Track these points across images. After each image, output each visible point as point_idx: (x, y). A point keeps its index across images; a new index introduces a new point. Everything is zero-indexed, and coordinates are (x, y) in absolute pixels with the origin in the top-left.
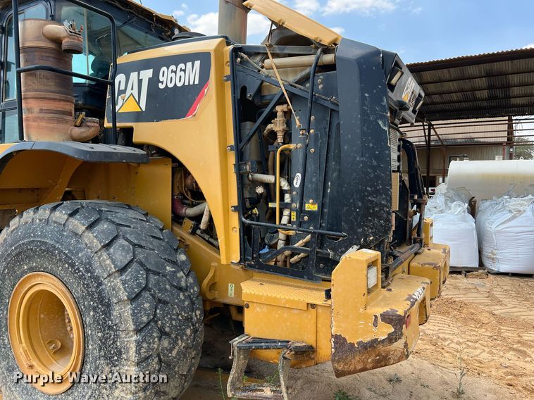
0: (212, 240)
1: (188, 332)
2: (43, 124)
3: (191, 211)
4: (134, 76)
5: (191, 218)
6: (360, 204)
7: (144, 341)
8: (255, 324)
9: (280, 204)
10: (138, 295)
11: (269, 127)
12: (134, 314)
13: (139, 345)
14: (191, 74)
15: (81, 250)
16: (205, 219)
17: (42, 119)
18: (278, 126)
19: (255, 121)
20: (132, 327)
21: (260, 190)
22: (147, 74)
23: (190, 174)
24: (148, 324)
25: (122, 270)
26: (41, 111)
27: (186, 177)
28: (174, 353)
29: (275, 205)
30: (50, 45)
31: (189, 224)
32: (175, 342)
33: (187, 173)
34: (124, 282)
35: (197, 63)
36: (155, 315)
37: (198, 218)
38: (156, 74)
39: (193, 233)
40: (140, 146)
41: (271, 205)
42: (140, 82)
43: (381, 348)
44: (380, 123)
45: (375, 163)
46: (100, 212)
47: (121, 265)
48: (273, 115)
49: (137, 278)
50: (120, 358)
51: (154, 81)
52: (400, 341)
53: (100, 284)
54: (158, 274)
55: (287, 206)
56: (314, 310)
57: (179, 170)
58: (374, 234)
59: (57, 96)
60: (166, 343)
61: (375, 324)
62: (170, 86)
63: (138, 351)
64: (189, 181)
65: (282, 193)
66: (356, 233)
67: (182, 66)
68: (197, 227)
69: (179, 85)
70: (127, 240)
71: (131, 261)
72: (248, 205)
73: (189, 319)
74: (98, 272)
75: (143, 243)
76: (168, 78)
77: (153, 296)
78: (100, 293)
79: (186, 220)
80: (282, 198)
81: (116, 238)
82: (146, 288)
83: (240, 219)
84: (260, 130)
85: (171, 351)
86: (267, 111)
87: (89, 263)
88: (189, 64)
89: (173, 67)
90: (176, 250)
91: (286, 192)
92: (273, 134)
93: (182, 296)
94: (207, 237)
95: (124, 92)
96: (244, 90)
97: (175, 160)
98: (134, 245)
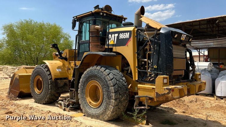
0: (131, 76)
1: (125, 95)
2: (94, 48)
3: (126, 69)
4: (113, 35)
5: (126, 70)
6: (165, 66)
7: (116, 95)
8: (141, 94)
9: (148, 66)
10: (115, 85)
11: (146, 47)
12: (114, 89)
13: (115, 95)
14: (127, 35)
15: (103, 75)
16: (130, 70)
17: (94, 47)
18: (148, 47)
19: (142, 46)
20: (114, 91)
21: (143, 63)
22: (116, 35)
23: (126, 59)
24: (117, 91)
25: (112, 80)
26: (94, 45)
27: (125, 60)
28: (122, 99)
29: (147, 66)
30: (96, 31)
31: (126, 72)
32: (122, 97)
33: (125, 59)
34: (112, 82)
35: (129, 33)
36: (118, 90)
37: (128, 70)
38: (119, 35)
39: (127, 74)
40: (114, 52)
41: (146, 66)
42: (115, 37)
43: (166, 95)
44: (170, 47)
45: (169, 56)
46: (106, 67)
47: (111, 78)
48: (146, 45)
49: (115, 81)
50: (111, 98)
51: (118, 37)
52: (170, 94)
53: (107, 82)
54: (119, 81)
55: (150, 67)
56: (154, 89)
57: (124, 58)
58: (168, 73)
59: (96, 42)
60: (120, 96)
61: (165, 90)
62: (122, 38)
63: (115, 97)
64: (126, 61)
65: (149, 63)
66: (164, 72)
67: (125, 33)
68: (127, 72)
69: (124, 38)
70: (112, 73)
71: (113, 78)
72: (140, 67)
73: (125, 93)
74: (107, 80)
75: (116, 74)
76: (122, 36)
77: (118, 85)
78: (107, 84)
79: (125, 71)
80: (148, 65)
81: (110, 73)
82: (116, 84)
83: (138, 70)
84: (143, 48)
85: (122, 98)
86: (145, 44)
87: (105, 78)
88: (127, 33)
89: (123, 34)
90: (123, 77)
91: (150, 63)
92: (147, 49)
93: (124, 87)
94: (130, 75)
95: (111, 39)
96: (140, 39)
97: (122, 55)
98: (114, 75)
